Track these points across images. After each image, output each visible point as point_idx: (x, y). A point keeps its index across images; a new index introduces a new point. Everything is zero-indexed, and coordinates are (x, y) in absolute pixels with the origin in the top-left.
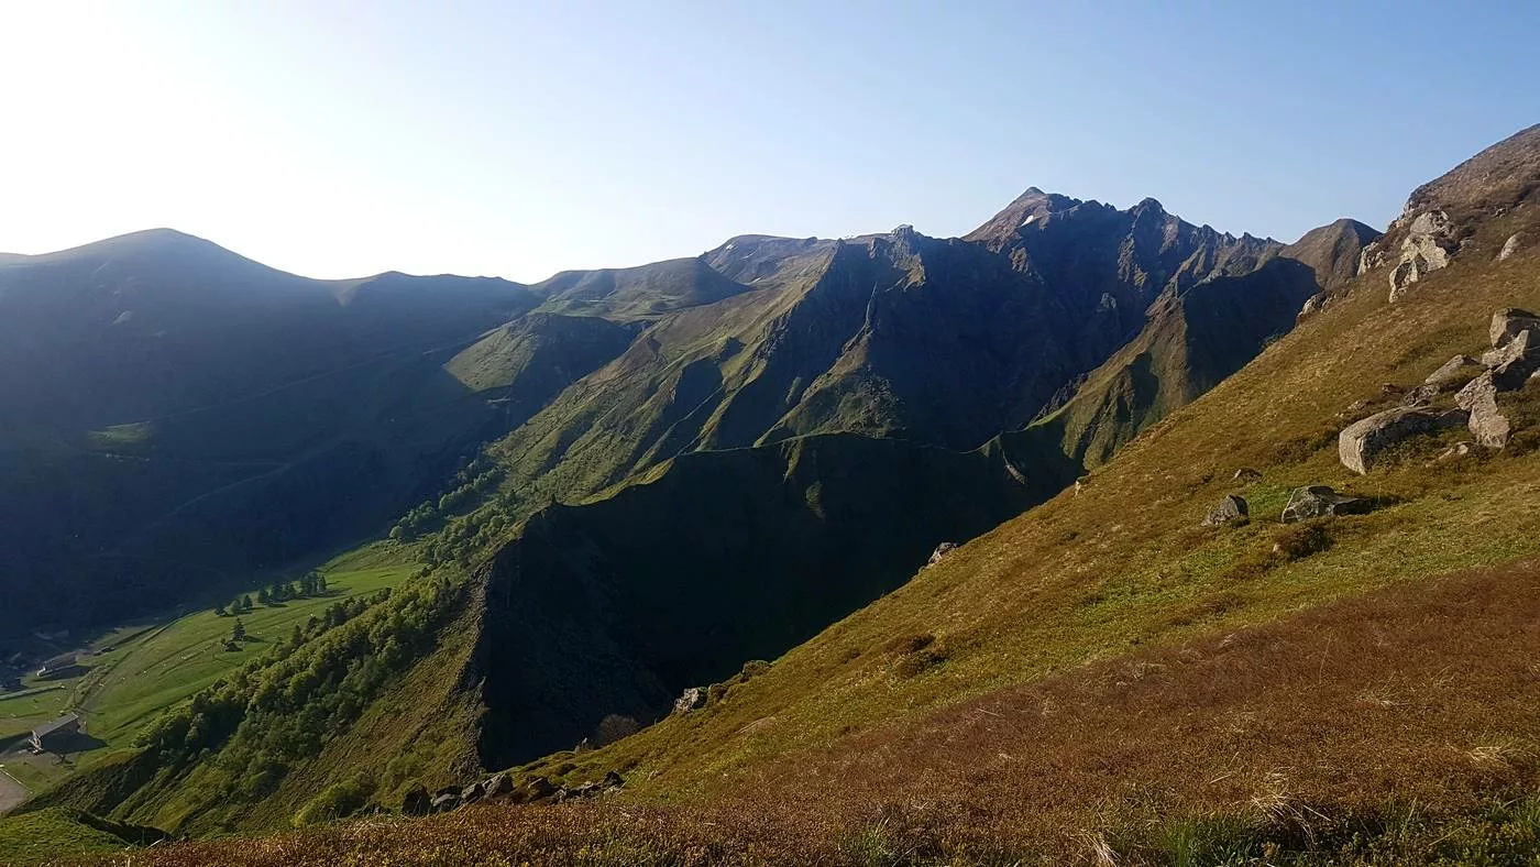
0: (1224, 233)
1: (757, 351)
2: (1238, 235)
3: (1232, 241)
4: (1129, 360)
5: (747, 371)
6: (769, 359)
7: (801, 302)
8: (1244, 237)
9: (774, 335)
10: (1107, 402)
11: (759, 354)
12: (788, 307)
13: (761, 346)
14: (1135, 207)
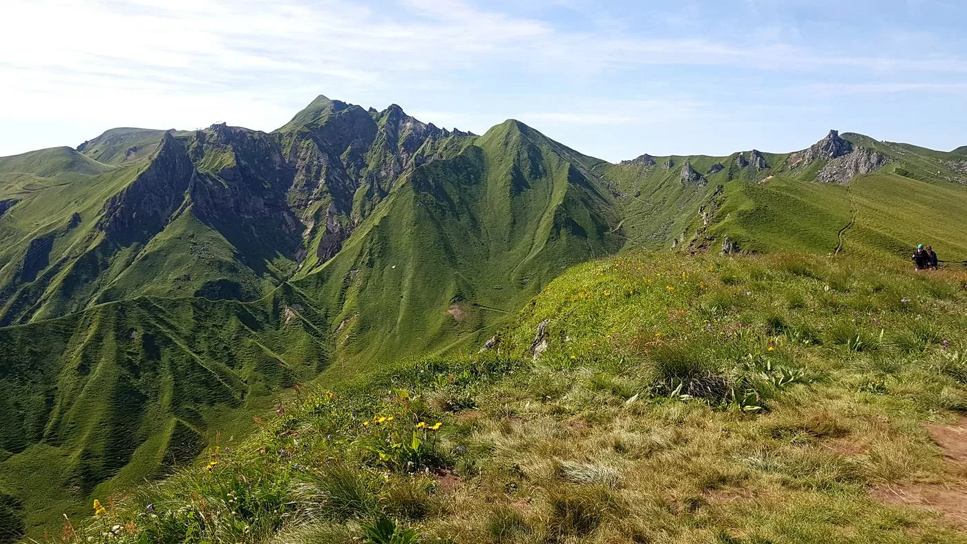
0: (441, 128)
1: (98, 223)
2: (450, 130)
3: (447, 134)
4: (377, 222)
5: (90, 239)
6: (108, 229)
7: (135, 183)
8: (454, 131)
9: (112, 210)
10: (361, 254)
11: (100, 226)
12: (125, 186)
13: (101, 219)
14: (385, 110)
